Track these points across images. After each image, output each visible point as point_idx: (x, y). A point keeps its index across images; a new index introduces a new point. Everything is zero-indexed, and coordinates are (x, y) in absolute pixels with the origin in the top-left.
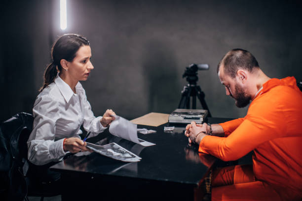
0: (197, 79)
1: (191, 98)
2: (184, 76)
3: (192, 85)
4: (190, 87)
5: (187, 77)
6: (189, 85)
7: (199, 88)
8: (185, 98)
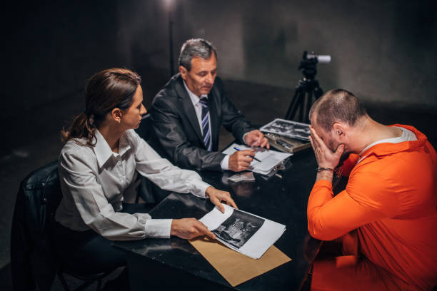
0: (315, 72)
1: (307, 95)
2: (300, 68)
3: (309, 80)
4: (306, 81)
5: (303, 70)
6: (305, 79)
7: (316, 84)
8: (299, 94)
